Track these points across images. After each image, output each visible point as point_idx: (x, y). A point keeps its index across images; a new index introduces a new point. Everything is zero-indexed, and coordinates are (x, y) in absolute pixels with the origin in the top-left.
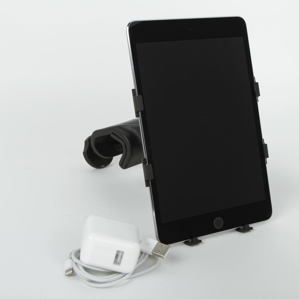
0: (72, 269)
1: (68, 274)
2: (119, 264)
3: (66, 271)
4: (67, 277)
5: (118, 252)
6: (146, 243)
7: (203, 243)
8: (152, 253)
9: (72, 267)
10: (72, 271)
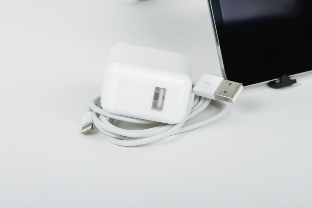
0: (92, 124)
1: (85, 131)
2: (161, 109)
3: (83, 128)
4: (84, 136)
5: (158, 89)
6: (205, 82)
7: (299, 85)
8: (215, 96)
9: (92, 122)
10: (91, 127)
